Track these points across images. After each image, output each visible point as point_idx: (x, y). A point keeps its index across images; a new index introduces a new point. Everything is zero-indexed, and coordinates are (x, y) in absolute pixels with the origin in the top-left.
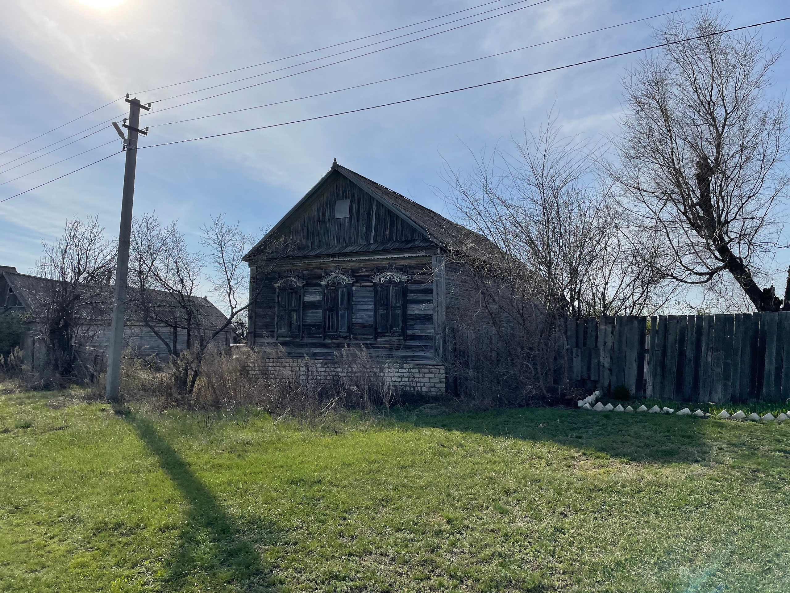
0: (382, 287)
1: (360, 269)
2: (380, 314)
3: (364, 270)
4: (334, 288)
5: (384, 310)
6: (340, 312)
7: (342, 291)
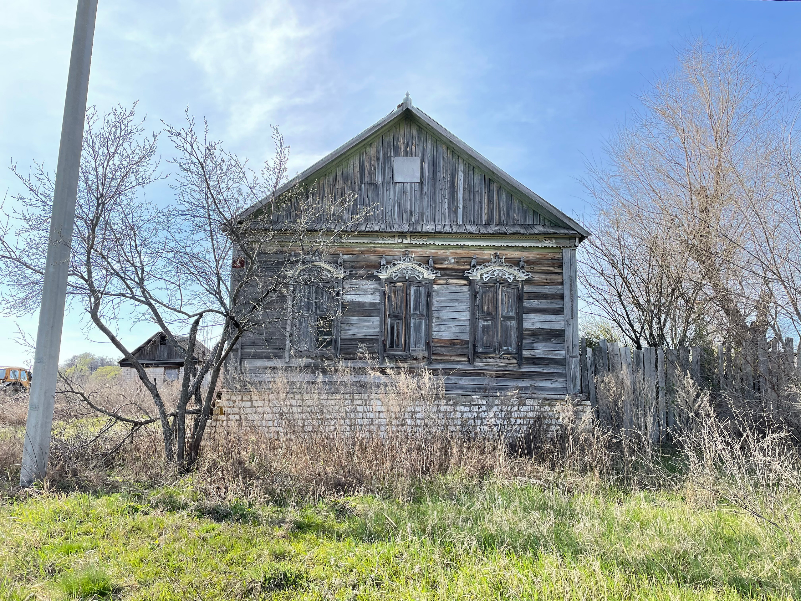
0: (484, 287)
1: (445, 258)
2: (480, 325)
3: (453, 261)
4: (401, 284)
5: (487, 320)
6: (412, 321)
7: (417, 290)
